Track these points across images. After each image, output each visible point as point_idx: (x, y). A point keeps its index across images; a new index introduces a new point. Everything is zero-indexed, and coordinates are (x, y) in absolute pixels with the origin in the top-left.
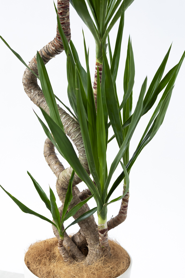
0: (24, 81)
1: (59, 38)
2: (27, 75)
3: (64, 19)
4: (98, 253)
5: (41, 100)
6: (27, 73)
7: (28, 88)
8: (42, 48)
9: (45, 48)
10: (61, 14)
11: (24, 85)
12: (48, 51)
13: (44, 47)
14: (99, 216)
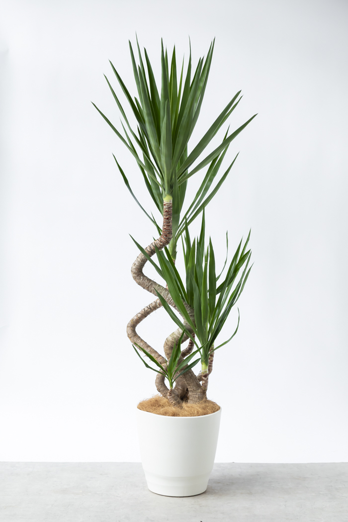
0: (134, 271)
1: (166, 236)
2: (137, 266)
3: (169, 222)
4: (200, 396)
5: (150, 283)
6: (137, 264)
7: (138, 276)
8: (150, 244)
9: (154, 244)
10: (168, 219)
11: (135, 273)
12: (156, 246)
13: (152, 244)
14: (203, 363)
